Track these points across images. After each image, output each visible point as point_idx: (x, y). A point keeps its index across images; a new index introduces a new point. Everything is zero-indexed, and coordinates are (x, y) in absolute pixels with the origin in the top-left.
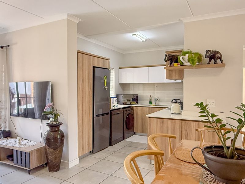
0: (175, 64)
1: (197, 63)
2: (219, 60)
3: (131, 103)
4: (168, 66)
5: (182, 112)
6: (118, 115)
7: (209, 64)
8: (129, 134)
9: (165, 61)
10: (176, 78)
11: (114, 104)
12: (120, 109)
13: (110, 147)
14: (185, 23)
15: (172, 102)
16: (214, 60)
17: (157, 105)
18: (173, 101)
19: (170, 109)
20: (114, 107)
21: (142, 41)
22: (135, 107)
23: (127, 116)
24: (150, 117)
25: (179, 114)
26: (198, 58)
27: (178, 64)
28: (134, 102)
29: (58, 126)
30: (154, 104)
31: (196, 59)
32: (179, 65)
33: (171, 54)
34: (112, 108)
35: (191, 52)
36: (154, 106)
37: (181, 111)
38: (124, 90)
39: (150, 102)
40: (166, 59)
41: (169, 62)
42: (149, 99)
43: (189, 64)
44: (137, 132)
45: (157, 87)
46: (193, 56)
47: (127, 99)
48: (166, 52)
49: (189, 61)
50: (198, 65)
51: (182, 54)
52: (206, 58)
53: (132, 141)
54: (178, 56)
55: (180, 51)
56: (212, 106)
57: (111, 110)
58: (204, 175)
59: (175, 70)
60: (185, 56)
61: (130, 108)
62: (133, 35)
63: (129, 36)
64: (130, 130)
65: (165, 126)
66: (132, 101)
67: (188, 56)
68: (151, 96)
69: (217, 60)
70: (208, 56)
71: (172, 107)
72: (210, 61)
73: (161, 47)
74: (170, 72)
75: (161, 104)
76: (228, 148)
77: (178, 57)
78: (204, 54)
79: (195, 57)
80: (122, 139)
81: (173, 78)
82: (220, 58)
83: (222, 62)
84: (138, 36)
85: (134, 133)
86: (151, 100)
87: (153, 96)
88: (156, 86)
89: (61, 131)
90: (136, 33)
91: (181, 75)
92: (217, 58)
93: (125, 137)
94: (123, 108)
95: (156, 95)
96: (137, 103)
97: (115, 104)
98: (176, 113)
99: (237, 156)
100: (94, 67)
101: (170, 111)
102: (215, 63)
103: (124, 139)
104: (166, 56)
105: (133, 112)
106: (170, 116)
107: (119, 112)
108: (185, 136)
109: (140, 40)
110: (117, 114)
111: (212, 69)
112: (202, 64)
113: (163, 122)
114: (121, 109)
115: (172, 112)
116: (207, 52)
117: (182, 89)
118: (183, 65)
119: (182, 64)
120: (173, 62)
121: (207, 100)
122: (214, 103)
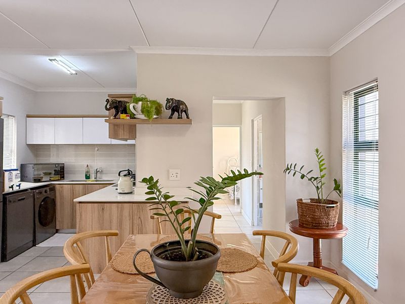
0: (123, 116)
1: (155, 116)
2: (184, 113)
3: (52, 179)
4: (112, 118)
5: (135, 190)
6: (20, 202)
7: (170, 118)
8: (46, 233)
9: (107, 109)
10: (125, 138)
11: (13, 183)
12: (26, 190)
14: (137, 54)
15: (119, 175)
16: (177, 113)
17: (98, 179)
18: (122, 174)
19: (117, 186)
20: (12, 187)
21: (69, 72)
23: (42, 202)
24: (80, 202)
25: (131, 193)
26: (156, 108)
27: (127, 116)
28: (58, 177)
30: (93, 179)
31: (153, 110)
32: (128, 118)
33: (117, 99)
34: (7, 190)
35: (147, 98)
36: (93, 182)
37: (133, 187)
38: (36, 155)
39: (86, 175)
40: (108, 107)
41: (113, 111)
42: (84, 170)
43: (142, 117)
44: (63, 229)
45: (98, 150)
46: (149, 105)
47: (46, 171)
48: (109, 96)
49: (143, 112)
50: (156, 118)
51: (133, 100)
52: (167, 109)
53: (51, 246)
54: (127, 102)
55: (130, 96)
56: (176, 179)
57: (4, 195)
58: (153, 291)
59: (124, 125)
60: (137, 103)
61: (48, 189)
62: (51, 60)
63: (44, 61)
64: (47, 227)
65: (106, 215)
66: (55, 174)
67: (142, 104)
68: (87, 166)
69: (181, 113)
70: (169, 107)
71: (119, 182)
72: (172, 114)
73: (104, 87)
74: (116, 128)
75: (105, 178)
76: (187, 242)
77: (128, 104)
78: (164, 103)
79: (151, 107)
80: (31, 244)
81: (121, 138)
82: (185, 111)
83: (188, 117)
84: (60, 62)
85: (57, 231)
86: (87, 172)
87: (91, 166)
88: (96, 149)
90: (58, 58)
91: (132, 132)
92: (181, 111)
93: (37, 241)
94: (32, 189)
95: (97, 163)
96: (62, 177)
97: (16, 181)
98: (126, 192)
99: (198, 253)
101: (117, 189)
102: (178, 118)
103: (34, 245)
104: (108, 101)
105: (55, 194)
106: (117, 197)
107: (24, 197)
108: (137, 227)
109: (66, 71)
110: (19, 200)
111: (175, 127)
112: (161, 118)
113: (103, 209)
114: (30, 190)
115: (119, 191)
116: (168, 100)
117: (134, 154)
118: (135, 118)
119: (133, 117)
120: (120, 113)
121: (168, 171)
122: (178, 175)
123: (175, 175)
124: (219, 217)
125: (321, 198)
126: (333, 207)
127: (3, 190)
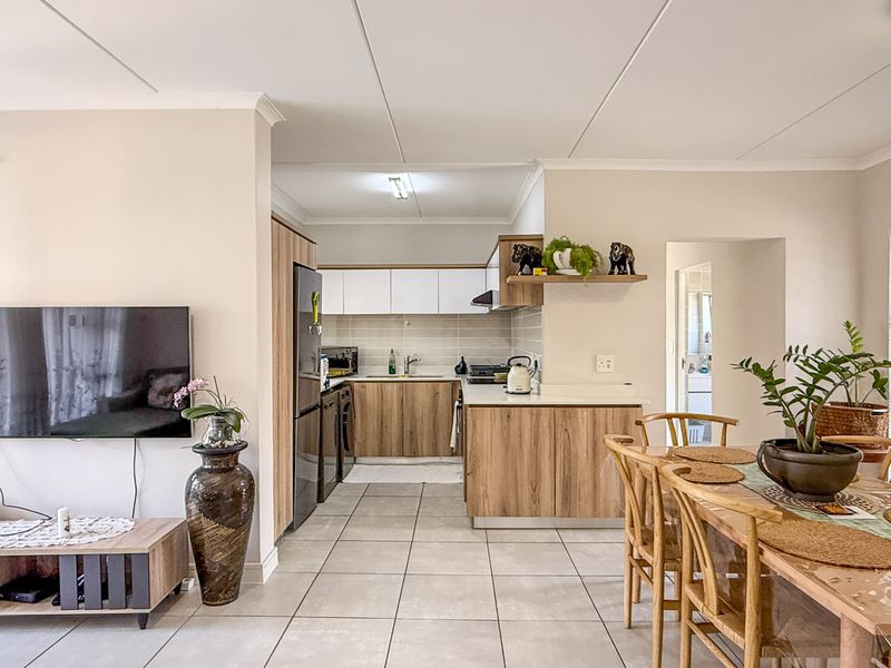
0: (538, 271)
4: (519, 273)
7: (611, 273)
10: (525, 304)
13: (320, 506)
14: (546, 170)
21: (397, 196)
22: (356, 384)
27: (543, 271)
28: (348, 370)
29: (232, 453)
30: (402, 373)
32: (545, 273)
33: (525, 243)
35: (575, 243)
39: (391, 367)
42: (388, 358)
43: (574, 272)
44: (365, 456)
45: (409, 324)
46: (580, 253)
48: (501, 237)
49: (572, 264)
52: (612, 260)
53: (367, 482)
56: (608, 370)
60: (563, 251)
61: (348, 389)
62: (391, 180)
65: (514, 425)
67: (571, 254)
68: (392, 351)
70: (615, 255)
72: (613, 267)
73: (421, 216)
74: (511, 288)
75: (422, 372)
81: (518, 304)
82: (630, 263)
83: (633, 272)
84: (401, 182)
85: (355, 461)
86: (392, 362)
87: (398, 352)
88: (406, 322)
89: (244, 469)
91: (536, 296)
92: (628, 261)
95: (410, 346)
96: (355, 370)
98: (524, 390)
100: (295, 264)
102: (619, 274)
103: (340, 480)
105: (353, 398)
108: (562, 444)
109: (396, 193)
112: (598, 274)
116: (614, 246)
118: (557, 274)
119: (553, 272)
121: (596, 357)
122: (611, 364)
123: (606, 364)
124: (734, 423)
125: (853, 401)
126: (882, 413)
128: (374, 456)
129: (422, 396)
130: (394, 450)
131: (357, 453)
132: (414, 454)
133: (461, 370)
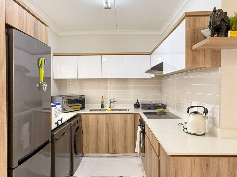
12: (64, 123)
15: (188, 112)
20: (57, 123)
30: (107, 108)
38: (59, 89)
42: (100, 100)
61: (78, 119)
65: (213, 173)
85: (83, 155)
86: (103, 102)
88: (109, 83)
113: (208, 165)
114: (68, 124)
127: (51, 127)
128: (93, 153)
129: (119, 121)
130: (104, 150)
131: (84, 151)
132: (114, 152)
133: (137, 106)
